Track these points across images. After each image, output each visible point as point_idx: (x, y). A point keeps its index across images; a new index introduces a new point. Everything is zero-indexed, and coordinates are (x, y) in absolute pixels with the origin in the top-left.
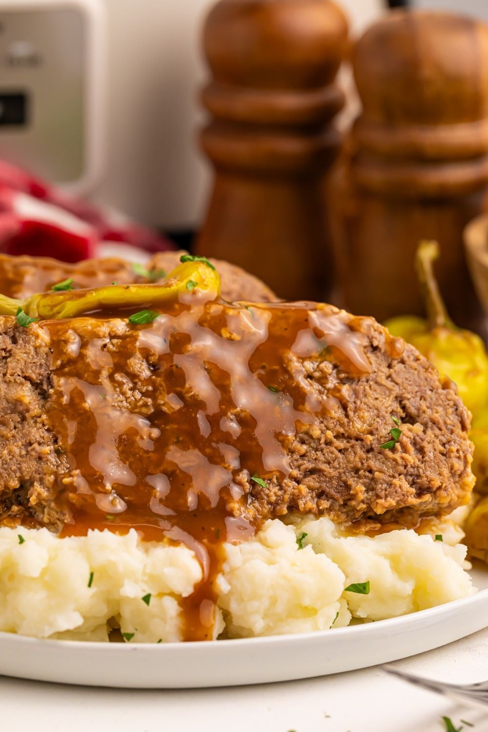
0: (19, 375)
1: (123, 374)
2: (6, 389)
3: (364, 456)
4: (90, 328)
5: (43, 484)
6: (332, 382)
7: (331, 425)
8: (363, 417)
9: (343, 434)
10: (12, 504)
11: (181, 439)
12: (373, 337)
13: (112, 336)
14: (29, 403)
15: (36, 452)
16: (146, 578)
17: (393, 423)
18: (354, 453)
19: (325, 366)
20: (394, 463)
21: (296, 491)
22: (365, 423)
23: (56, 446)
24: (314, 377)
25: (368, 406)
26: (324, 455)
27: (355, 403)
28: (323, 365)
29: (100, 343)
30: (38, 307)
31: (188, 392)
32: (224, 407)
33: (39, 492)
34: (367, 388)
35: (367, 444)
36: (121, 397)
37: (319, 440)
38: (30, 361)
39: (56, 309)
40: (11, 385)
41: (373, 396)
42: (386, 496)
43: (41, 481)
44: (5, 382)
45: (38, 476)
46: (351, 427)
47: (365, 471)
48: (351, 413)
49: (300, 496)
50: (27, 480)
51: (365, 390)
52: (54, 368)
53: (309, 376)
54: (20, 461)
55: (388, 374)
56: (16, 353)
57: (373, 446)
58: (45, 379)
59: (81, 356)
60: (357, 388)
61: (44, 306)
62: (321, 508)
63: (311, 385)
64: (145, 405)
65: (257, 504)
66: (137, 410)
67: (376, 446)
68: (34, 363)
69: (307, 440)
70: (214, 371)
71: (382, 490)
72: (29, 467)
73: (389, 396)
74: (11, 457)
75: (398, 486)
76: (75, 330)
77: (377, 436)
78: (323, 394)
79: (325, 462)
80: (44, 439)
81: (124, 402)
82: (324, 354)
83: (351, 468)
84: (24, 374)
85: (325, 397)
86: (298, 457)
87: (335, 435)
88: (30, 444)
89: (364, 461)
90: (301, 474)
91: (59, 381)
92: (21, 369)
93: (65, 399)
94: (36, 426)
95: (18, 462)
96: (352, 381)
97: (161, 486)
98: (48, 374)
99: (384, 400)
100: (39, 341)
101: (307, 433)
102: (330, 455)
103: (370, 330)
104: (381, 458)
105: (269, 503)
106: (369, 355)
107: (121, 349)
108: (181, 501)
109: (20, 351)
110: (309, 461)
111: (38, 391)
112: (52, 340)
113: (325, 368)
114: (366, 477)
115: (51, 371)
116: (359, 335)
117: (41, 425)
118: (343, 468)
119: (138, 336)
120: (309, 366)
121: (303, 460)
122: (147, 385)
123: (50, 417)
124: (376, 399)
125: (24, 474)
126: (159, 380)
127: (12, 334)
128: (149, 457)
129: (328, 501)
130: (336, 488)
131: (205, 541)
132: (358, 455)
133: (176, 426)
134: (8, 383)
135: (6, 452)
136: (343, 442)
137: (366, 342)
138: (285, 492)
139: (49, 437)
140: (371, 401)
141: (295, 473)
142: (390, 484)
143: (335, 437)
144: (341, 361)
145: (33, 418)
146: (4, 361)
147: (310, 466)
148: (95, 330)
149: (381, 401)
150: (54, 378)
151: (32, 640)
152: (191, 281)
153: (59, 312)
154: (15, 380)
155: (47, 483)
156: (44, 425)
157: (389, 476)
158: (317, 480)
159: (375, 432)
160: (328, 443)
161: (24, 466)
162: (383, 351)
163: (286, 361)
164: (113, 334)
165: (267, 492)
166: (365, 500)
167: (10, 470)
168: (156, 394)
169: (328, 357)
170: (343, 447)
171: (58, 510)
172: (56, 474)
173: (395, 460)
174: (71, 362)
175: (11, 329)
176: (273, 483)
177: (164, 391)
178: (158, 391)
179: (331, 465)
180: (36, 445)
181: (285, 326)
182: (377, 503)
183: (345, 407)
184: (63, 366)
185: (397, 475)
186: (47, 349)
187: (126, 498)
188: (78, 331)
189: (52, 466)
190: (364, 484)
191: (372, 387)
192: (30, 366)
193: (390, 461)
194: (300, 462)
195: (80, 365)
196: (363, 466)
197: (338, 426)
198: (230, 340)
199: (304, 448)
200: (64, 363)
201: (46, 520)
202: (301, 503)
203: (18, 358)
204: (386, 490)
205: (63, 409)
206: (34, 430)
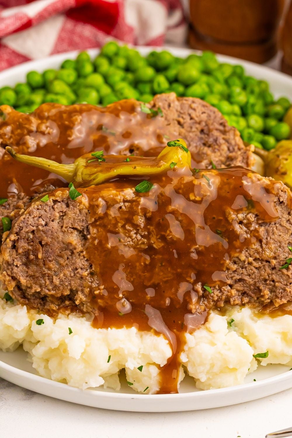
0: (70, 228)
1: (130, 225)
2: (63, 236)
3: (270, 272)
4: (112, 196)
5: (84, 292)
6: (254, 226)
7: (252, 253)
8: (271, 248)
9: (259, 259)
10: (66, 300)
11: (163, 264)
12: (280, 196)
13: (125, 201)
14: (76, 244)
15: (80, 274)
16: (140, 357)
17: (289, 250)
18: (265, 270)
19: (250, 217)
20: (287, 277)
21: (229, 294)
22: (271, 252)
23: (91, 270)
24: (244, 223)
25: (274, 240)
26: (247, 271)
27: (267, 238)
28: (249, 216)
29: (117, 206)
30: (82, 174)
31: (169, 235)
32: (189, 244)
33: (81, 297)
34: (275, 229)
35: (272, 265)
36: (130, 239)
37: (244, 261)
38: (76, 218)
39: (93, 177)
40: (65, 233)
41: (278, 234)
42: (281, 297)
43: (82, 291)
44: (62, 231)
45: (80, 288)
46: (264, 255)
47: (270, 281)
48: (264, 246)
49: (232, 297)
50: (74, 290)
51: (273, 230)
52: (91, 222)
53: (241, 223)
54: (70, 280)
55: (288, 219)
56: (68, 214)
57: (276, 266)
58: (86, 228)
59: (106, 214)
60: (269, 228)
61: (86, 175)
62: (243, 303)
63: (241, 228)
64: (143, 243)
65: (206, 302)
66: (138, 246)
67: (277, 266)
68: (79, 219)
69: (237, 261)
70: (184, 221)
71: (279, 293)
72: (75, 284)
73: (287, 233)
74: (65, 277)
75: (289, 292)
76: (103, 198)
77: (278, 260)
78: (248, 234)
79: (247, 275)
80: (84, 266)
81: (131, 242)
82: (250, 208)
83: (262, 279)
84: (73, 227)
85: (249, 236)
86: (232, 272)
87: (254, 259)
88: (76, 269)
89: (270, 276)
90: (233, 282)
91: (93, 231)
92: (71, 223)
93: (96, 242)
94: (80, 257)
95: (69, 280)
96: (266, 224)
97: (150, 293)
98: (87, 225)
99: (284, 236)
100: (82, 206)
101: (238, 257)
102: (250, 271)
103: (279, 191)
104: (280, 274)
105: (213, 301)
106: (278, 207)
107: (130, 210)
108: (162, 302)
109: (71, 212)
110: (238, 274)
111: (81, 234)
112: (90, 204)
113: (250, 218)
114: (270, 285)
115: (89, 224)
116: (271, 195)
117: (82, 257)
118: (257, 279)
119: (140, 201)
120: (241, 216)
121: (235, 273)
122: (145, 231)
123: (87, 253)
124: (280, 235)
125: (72, 287)
126: (152, 228)
127: (66, 202)
128: (145, 275)
129: (248, 297)
130: (253, 290)
131: (175, 330)
132: (267, 272)
133: (161, 257)
134: (64, 232)
135: (62, 275)
136: (258, 263)
137: (276, 199)
138: (223, 293)
139: (87, 265)
140: (276, 237)
141: (229, 282)
142: (285, 290)
143: (254, 260)
144: (260, 213)
145: (78, 253)
146: (62, 217)
147: (238, 277)
148: (115, 198)
149: (282, 237)
150: (91, 228)
151: (76, 389)
152: (173, 163)
153: (94, 179)
154: (68, 230)
155: (85, 292)
156: (84, 257)
157: (284, 285)
158: (242, 286)
159: (277, 257)
160: (250, 264)
161: (73, 282)
162: (286, 204)
163: (227, 214)
164: (125, 200)
165: (212, 294)
166: (269, 297)
167: (64, 285)
168: (150, 236)
169: (252, 211)
170: (258, 266)
171: (92, 307)
172: (91, 287)
173: (288, 275)
174: (100, 218)
175: (66, 199)
176: (216, 289)
177: (154, 234)
178: (151, 235)
179: (251, 277)
180: (79, 270)
181: (228, 190)
182: (276, 301)
183: (261, 241)
184: (96, 221)
185: (288, 284)
186: (86, 211)
187: (131, 301)
188: (105, 198)
189: (89, 283)
190: (269, 288)
191: (278, 228)
192: (77, 222)
193: (285, 276)
194: (233, 275)
195: (105, 221)
196: (269, 278)
197: (256, 254)
198: (195, 201)
199: (235, 267)
200: (97, 219)
201: (85, 310)
202: (232, 300)
203: (69, 216)
204: (282, 294)
205: (96, 248)
206: (78, 261)
